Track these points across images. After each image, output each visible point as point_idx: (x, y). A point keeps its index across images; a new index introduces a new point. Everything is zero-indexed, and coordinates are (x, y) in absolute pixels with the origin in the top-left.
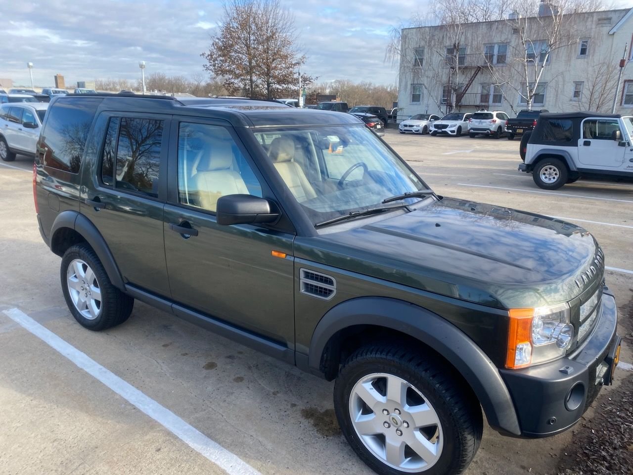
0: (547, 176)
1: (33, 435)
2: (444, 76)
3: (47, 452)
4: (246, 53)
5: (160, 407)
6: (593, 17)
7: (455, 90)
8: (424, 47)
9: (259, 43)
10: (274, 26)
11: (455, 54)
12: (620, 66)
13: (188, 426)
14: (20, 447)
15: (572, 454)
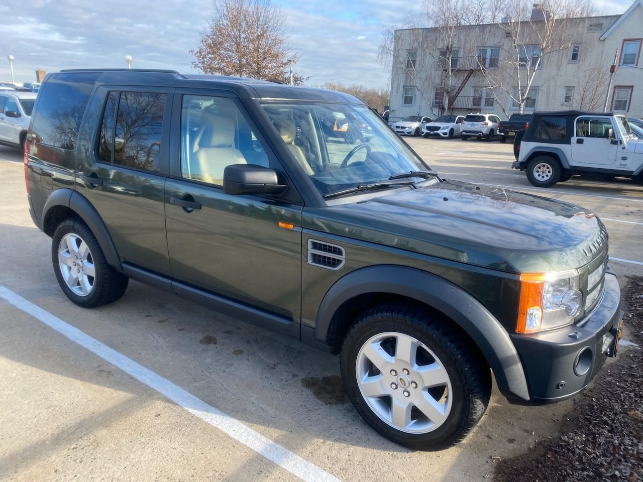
0: (541, 173)
1: (26, 402)
2: (437, 78)
3: (42, 417)
4: (236, 51)
5: (158, 377)
6: (584, 22)
7: (448, 93)
8: (416, 49)
9: (250, 41)
10: (265, 24)
11: (447, 56)
12: (611, 72)
13: (187, 394)
14: (13, 413)
15: (575, 419)
